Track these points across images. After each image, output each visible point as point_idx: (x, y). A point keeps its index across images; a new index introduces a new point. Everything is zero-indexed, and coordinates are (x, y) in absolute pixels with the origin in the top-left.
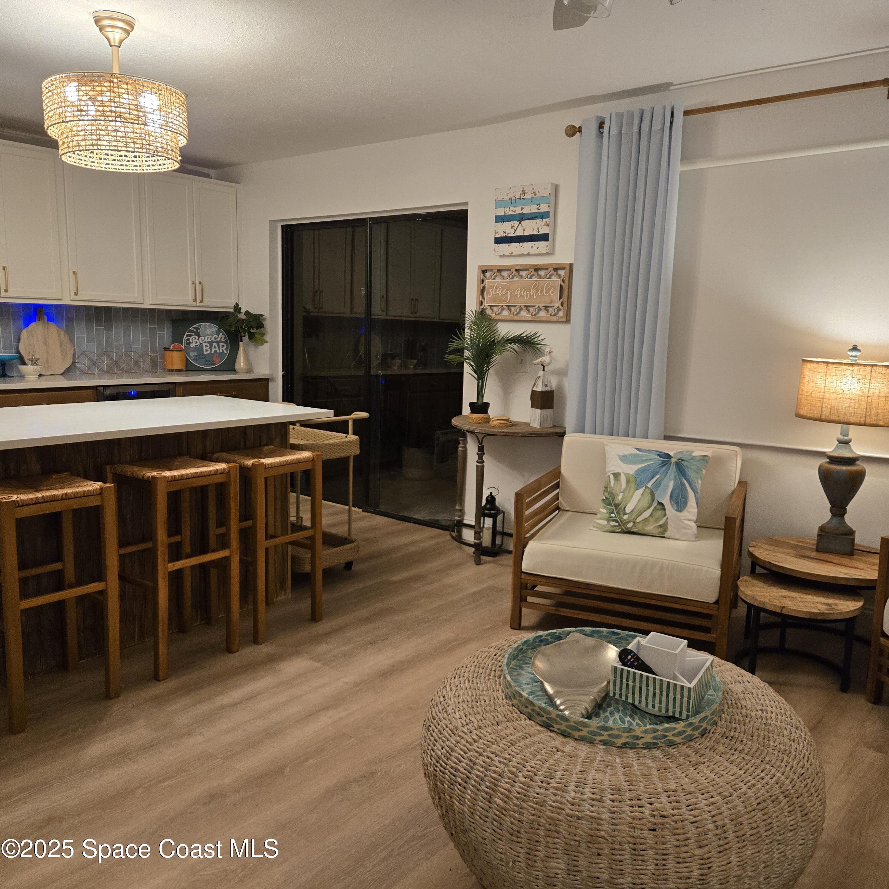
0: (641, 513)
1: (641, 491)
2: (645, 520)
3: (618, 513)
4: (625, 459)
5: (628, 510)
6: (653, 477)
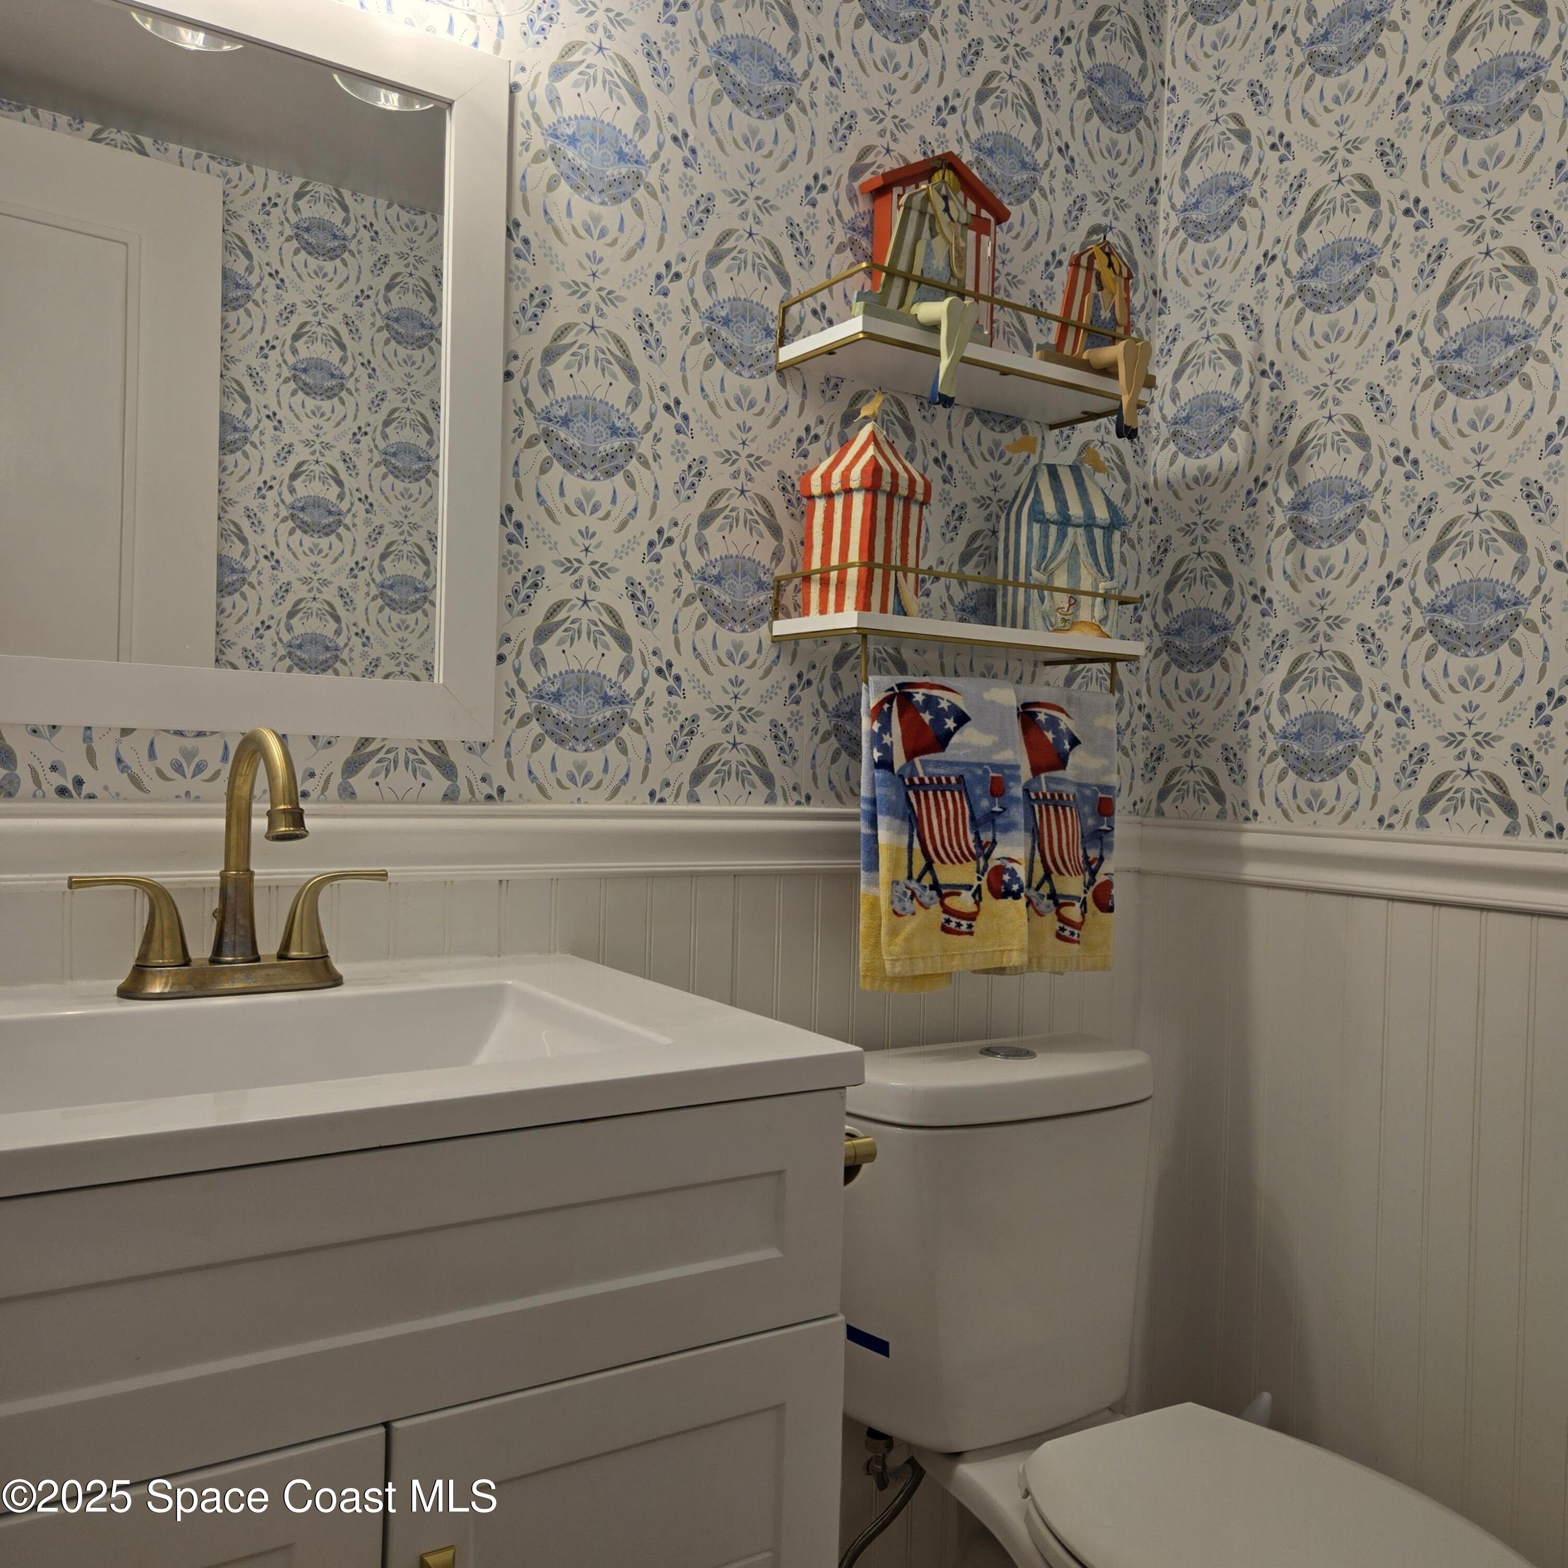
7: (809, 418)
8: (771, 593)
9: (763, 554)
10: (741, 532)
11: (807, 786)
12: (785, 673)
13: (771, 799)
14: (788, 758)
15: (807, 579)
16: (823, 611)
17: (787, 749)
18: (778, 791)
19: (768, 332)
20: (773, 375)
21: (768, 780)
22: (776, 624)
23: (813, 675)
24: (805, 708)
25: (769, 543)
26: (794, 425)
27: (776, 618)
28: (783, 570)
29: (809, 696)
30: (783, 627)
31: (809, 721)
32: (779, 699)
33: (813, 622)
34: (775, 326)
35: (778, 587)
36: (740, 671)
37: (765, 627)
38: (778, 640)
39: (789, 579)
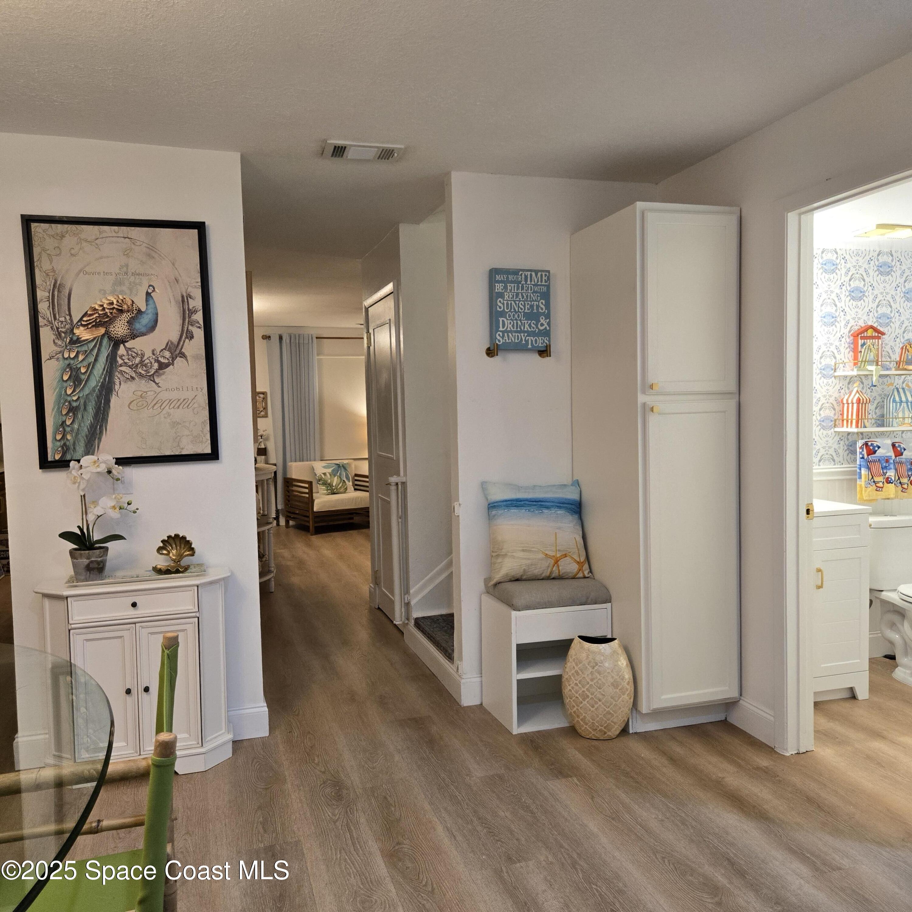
0: (339, 485)
1: (336, 477)
2: (341, 487)
3: (331, 487)
4: (324, 467)
5: (334, 485)
6: (338, 472)
7: (841, 385)
8: (834, 422)
9: (832, 415)
10: (827, 411)
11: (842, 462)
12: (837, 438)
13: (835, 464)
14: (838, 456)
15: (843, 420)
16: (847, 427)
17: (838, 454)
18: (836, 463)
19: (832, 369)
20: (833, 378)
21: (834, 461)
22: (835, 429)
23: (843, 438)
24: (841, 445)
25: (833, 412)
26: (838, 387)
27: (835, 427)
28: (836, 417)
29: (842, 442)
30: (837, 429)
31: (842, 448)
32: (836, 444)
33: (845, 429)
34: (833, 368)
35: (835, 420)
36: (828, 439)
37: (833, 429)
38: (835, 432)
39: (837, 419)
